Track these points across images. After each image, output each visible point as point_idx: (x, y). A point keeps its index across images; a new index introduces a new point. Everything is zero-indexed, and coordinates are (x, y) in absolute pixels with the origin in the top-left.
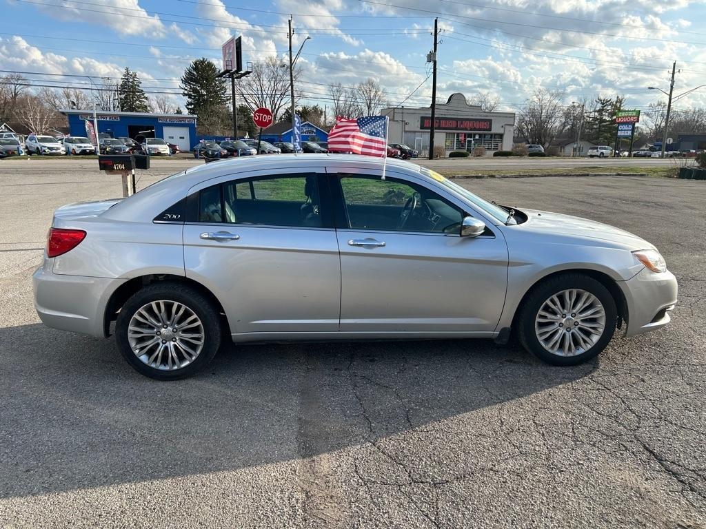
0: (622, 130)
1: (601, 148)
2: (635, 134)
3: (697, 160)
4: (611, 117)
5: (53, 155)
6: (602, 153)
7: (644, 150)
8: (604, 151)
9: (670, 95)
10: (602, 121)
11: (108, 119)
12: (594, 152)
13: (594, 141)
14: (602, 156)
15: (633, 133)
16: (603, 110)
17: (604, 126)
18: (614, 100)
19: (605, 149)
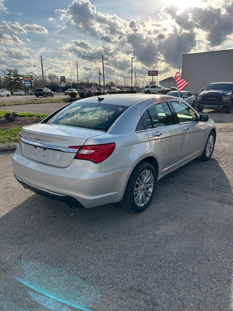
0: (26, 83)
1: (19, 91)
2: (32, 85)
3: (69, 95)
4: (15, 78)
6: (20, 93)
7: (30, 92)
8: (21, 93)
9: (42, 69)
10: (11, 79)
12: (17, 93)
13: (10, 88)
14: (20, 95)
15: (31, 85)
16: (10, 74)
17: (12, 81)
18: (14, 70)
19: (21, 92)
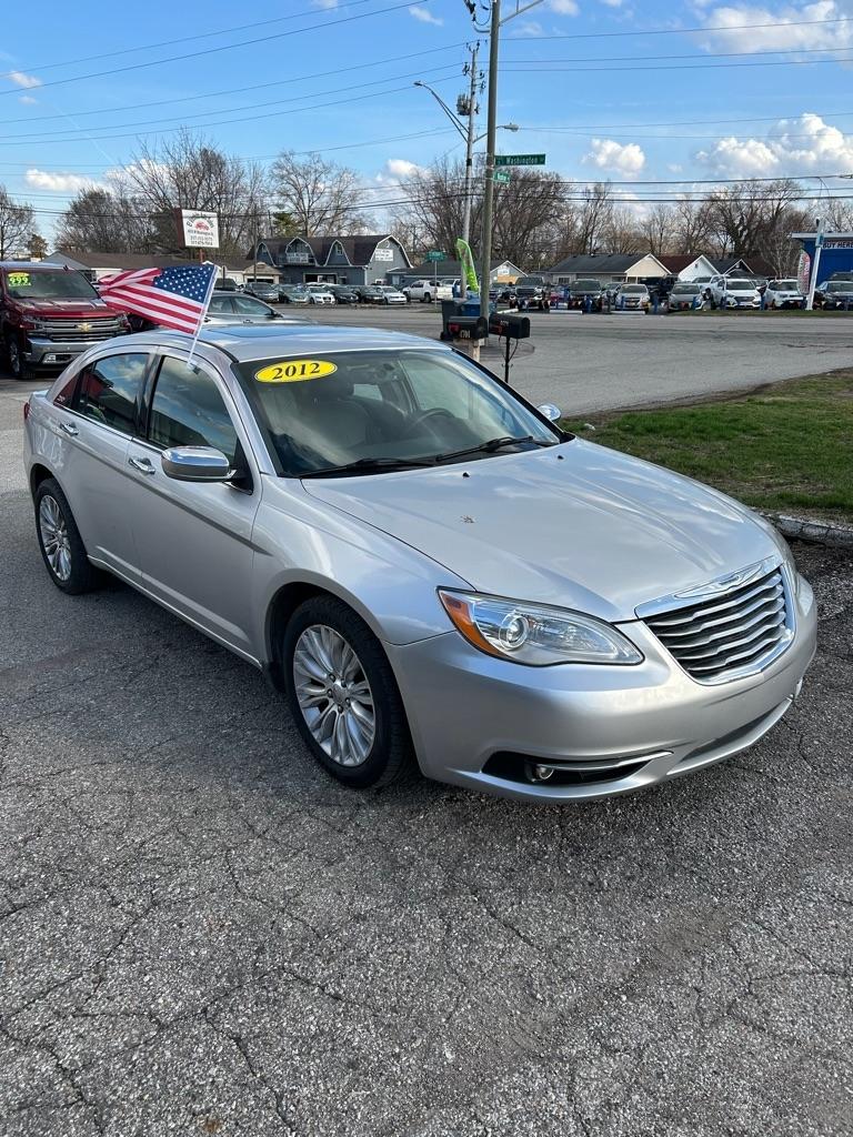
5: (740, 309)
11: (836, 247)
